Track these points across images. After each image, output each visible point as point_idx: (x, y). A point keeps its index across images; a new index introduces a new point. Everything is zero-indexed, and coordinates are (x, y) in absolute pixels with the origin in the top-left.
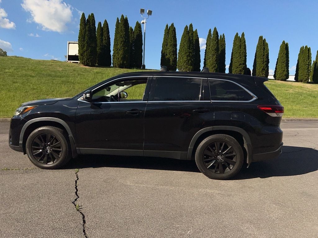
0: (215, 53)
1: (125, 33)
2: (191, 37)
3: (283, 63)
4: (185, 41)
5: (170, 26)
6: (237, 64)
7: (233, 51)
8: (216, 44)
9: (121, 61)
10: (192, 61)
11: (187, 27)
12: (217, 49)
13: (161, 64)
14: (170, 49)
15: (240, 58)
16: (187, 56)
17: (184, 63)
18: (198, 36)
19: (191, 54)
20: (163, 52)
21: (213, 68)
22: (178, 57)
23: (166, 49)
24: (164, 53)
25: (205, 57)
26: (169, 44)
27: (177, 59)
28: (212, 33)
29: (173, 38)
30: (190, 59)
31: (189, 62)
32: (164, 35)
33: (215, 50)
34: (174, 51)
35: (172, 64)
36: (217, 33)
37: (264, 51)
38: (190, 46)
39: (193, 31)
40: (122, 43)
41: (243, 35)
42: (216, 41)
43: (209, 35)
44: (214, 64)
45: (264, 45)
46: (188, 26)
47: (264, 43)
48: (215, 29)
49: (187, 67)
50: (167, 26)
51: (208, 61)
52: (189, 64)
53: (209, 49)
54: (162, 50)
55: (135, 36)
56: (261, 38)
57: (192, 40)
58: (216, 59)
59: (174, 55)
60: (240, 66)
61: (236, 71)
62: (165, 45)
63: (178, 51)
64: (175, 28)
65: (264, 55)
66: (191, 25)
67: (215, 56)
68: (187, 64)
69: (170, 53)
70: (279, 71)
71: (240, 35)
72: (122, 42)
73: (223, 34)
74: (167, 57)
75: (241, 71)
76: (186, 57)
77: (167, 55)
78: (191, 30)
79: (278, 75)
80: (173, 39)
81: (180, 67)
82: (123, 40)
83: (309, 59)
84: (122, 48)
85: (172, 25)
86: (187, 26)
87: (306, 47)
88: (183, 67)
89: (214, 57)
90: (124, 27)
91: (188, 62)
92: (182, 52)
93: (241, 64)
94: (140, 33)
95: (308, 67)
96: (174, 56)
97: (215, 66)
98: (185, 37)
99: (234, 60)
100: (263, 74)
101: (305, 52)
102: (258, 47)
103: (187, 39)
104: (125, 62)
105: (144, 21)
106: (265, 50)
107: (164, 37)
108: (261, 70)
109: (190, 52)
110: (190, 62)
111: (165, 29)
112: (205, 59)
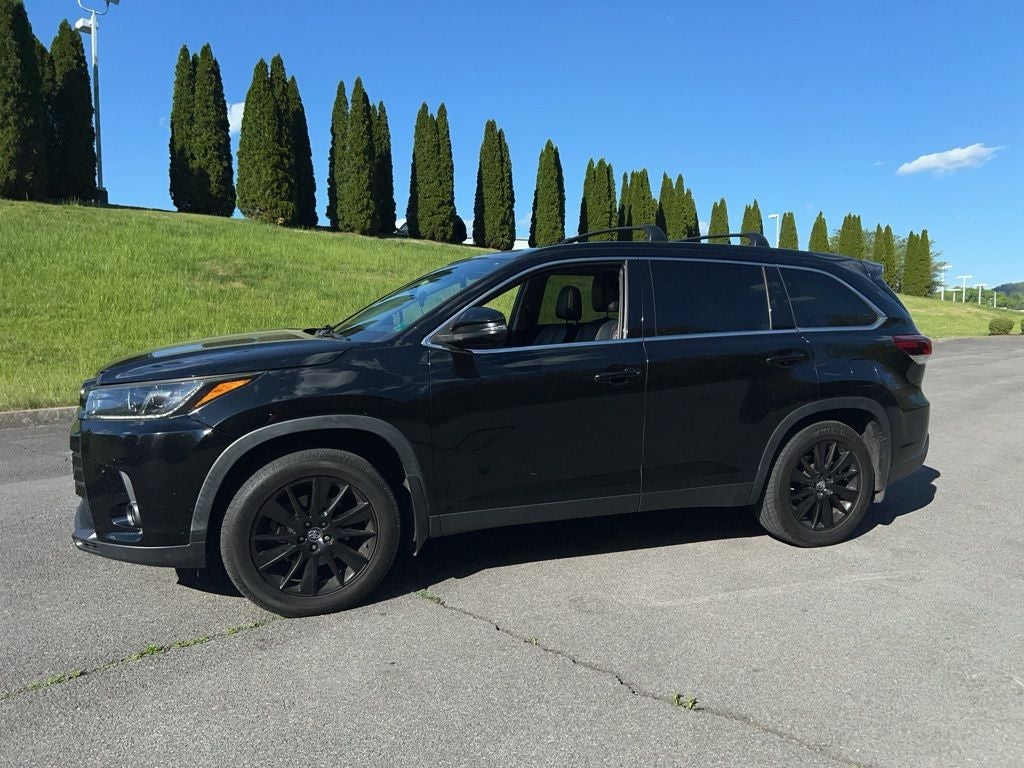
0: (366, 162)
1: (19, 60)
2: (282, 101)
3: (553, 204)
4: (262, 113)
5: (195, 55)
6: (433, 202)
7: (414, 159)
8: (364, 133)
9: (9, 169)
10: (290, 183)
11: (262, 65)
12: (370, 151)
13: (171, 190)
14: (206, 136)
15: (441, 184)
16: (275, 167)
17: (265, 191)
18: (300, 99)
19: (285, 161)
20: (178, 147)
21: (363, 210)
22: (235, 166)
23: (189, 137)
24: (183, 150)
25: (332, 173)
26: (200, 119)
27: (236, 177)
28: (349, 95)
29: (212, 98)
30: (285, 179)
31: (284, 189)
32: (177, 82)
33: (365, 152)
34: (220, 144)
35: (218, 193)
36: (366, 98)
37: (502, 166)
38: (279, 134)
39: (284, 81)
40: (11, 100)
41: (442, 111)
42: (364, 122)
43: (338, 100)
44: (365, 200)
45: (501, 149)
46: (269, 64)
47: (500, 143)
48: (359, 82)
49: (276, 206)
50: (185, 51)
51: (343, 190)
52: (283, 194)
53: (344, 148)
54: (172, 140)
55: (59, 78)
56: (491, 126)
57: (286, 111)
58: (370, 183)
59: (220, 158)
60: (441, 209)
61: (431, 224)
62: (181, 120)
63: (235, 148)
64: (216, 63)
65: (502, 180)
66: (278, 62)
67: (367, 171)
68: (274, 194)
69: (206, 151)
70: (544, 229)
71: (433, 111)
72: (7, 95)
73: (381, 103)
74: (194, 165)
75: (444, 224)
76: (270, 171)
77: (192, 156)
78: (279, 78)
79: (542, 239)
80: (214, 102)
81: (250, 204)
82: (13, 91)
83: (610, 196)
84: (11, 119)
85: (206, 50)
86: (262, 60)
87: (602, 162)
88: (261, 204)
89: (364, 175)
90: (14, 38)
91: (279, 187)
92: (252, 152)
93: (443, 203)
94: (78, 65)
95: (611, 220)
96: (221, 164)
97: (368, 207)
98: (259, 100)
99: (423, 188)
100: (503, 236)
101: (599, 176)
102: (483, 152)
103: (269, 108)
104: (28, 177)
105: (91, 22)
106: (505, 165)
107: (177, 92)
108: (497, 224)
109: (282, 155)
110: (286, 186)
111: (177, 62)
112: (331, 181)
